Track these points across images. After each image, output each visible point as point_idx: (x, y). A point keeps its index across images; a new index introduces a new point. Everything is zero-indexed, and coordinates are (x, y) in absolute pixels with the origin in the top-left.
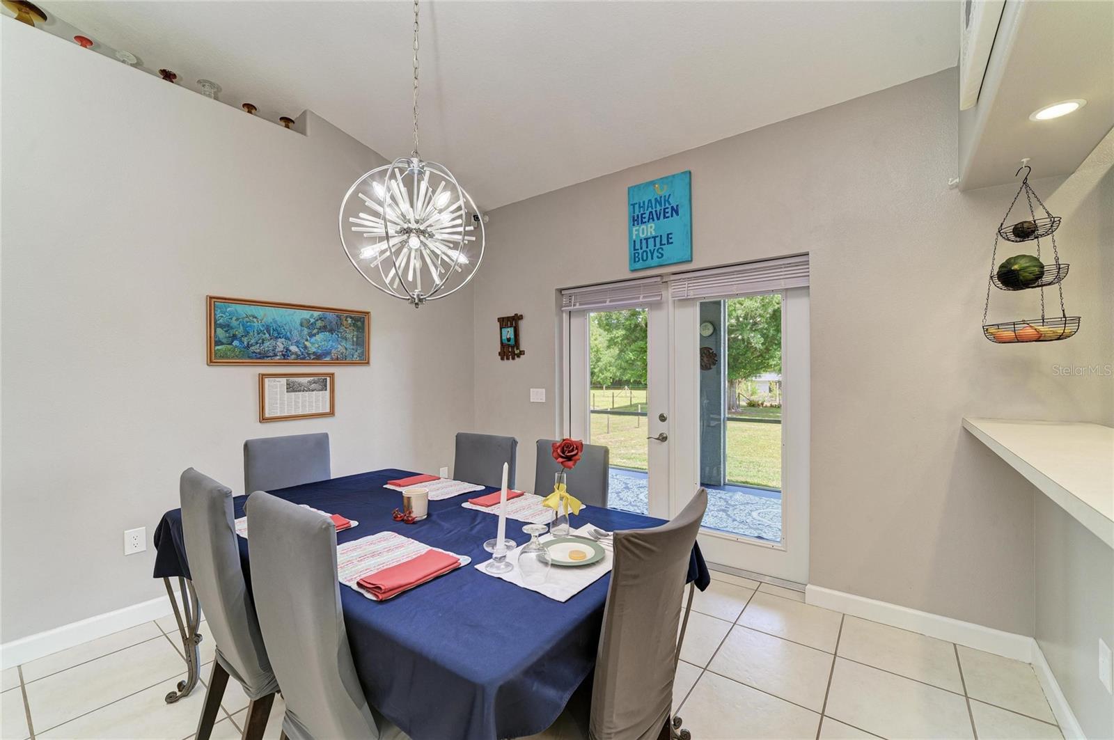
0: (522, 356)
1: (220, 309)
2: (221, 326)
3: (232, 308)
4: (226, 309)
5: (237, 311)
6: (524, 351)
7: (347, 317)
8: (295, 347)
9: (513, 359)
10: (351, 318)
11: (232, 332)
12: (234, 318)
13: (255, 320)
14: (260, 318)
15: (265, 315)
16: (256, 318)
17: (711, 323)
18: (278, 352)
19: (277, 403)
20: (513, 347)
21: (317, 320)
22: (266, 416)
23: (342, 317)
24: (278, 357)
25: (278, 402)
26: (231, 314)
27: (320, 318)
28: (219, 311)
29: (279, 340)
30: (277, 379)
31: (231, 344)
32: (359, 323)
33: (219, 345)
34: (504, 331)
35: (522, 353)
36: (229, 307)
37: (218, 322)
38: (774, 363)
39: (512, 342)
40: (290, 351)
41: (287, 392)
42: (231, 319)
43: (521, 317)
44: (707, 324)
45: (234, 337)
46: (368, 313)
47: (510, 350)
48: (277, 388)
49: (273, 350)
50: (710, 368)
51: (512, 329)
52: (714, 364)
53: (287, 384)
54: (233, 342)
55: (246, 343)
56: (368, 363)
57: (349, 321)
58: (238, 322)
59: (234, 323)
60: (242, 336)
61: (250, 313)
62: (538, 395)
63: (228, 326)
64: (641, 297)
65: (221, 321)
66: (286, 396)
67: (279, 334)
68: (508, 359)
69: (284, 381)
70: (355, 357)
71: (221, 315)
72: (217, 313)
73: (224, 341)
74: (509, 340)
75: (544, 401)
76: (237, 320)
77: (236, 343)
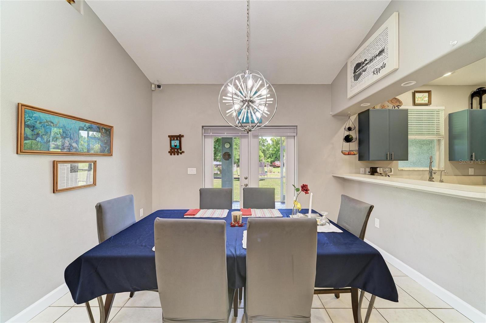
0: (182, 154)
1: (28, 114)
2: (28, 126)
3: (37, 114)
4: (33, 115)
5: (40, 117)
6: (184, 151)
7: (102, 128)
8: (75, 144)
9: (178, 154)
10: (104, 129)
11: (36, 131)
12: (38, 122)
13: (52, 124)
14: (55, 123)
15: (59, 122)
16: (53, 123)
17: (229, 143)
18: (66, 146)
19: (64, 180)
20: (177, 149)
21: (88, 128)
22: (59, 188)
23: (100, 128)
24: (66, 150)
25: (66, 179)
26: (36, 118)
27: (89, 128)
28: (27, 115)
29: (67, 139)
30: (65, 164)
31: (35, 140)
32: (108, 132)
33: (26, 140)
34: (173, 142)
35: (183, 152)
36: (35, 114)
37: (27, 123)
38: (218, 158)
39: (178, 147)
40: (73, 146)
41: (71, 172)
42: (36, 122)
43: (183, 136)
44: (227, 143)
45: (38, 135)
46: (112, 127)
47: (176, 150)
48: (65, 170)
49: (63, 145)
50: (229, 160)
51: (178, 141)
52: (230, 158)
53: (71, 168)
54: (37, 138)
55: (45, 140)
56: (112, 155)
57: (104, 130)
58: (41, 125)
59: (38, 125)
60: (43, 134)
61: (49, 120)
62: (192, 171)
63: (34, 127)
64: (226, 133)
65: (29, 123)
66: (70, 175)
67: (66, 135)
68: (174, 154)
69: (69, 165)
70: (106, 151)
71: (28, 118)
72: (26, 117)
73: (30, 137)
74: (176, 146)
75: (195, 173)
76: (40, 123)
77: (39, 139)
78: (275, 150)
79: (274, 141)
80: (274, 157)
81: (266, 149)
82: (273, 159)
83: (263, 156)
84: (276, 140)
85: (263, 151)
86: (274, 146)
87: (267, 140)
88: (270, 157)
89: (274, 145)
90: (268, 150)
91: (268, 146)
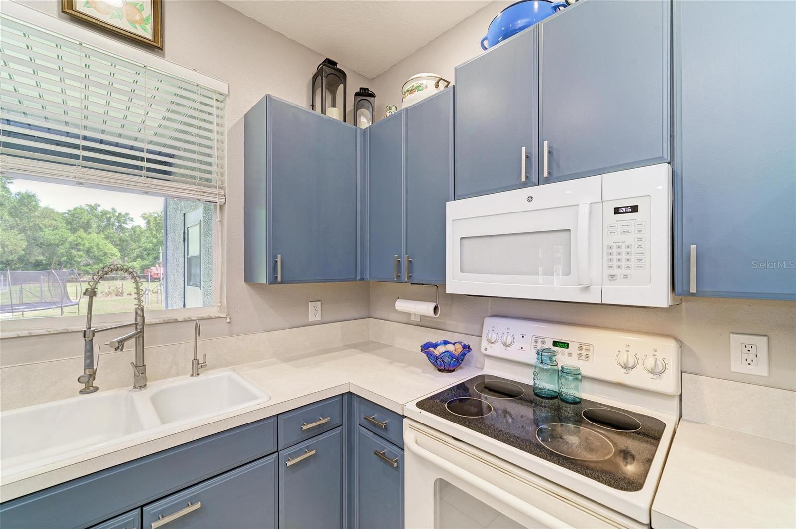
78: (155, 240)
79: (152, 219)
80: (151, 257)
81: (129, 239)
82: (146, 262)
83: (118, 254)
84: (155, 218)
85: (118, 243)
86: (152, 233)
87: (131, 216)
88: (140, 256)
89: (151, 230)
90: (137, 240)
91: (135, 232)
